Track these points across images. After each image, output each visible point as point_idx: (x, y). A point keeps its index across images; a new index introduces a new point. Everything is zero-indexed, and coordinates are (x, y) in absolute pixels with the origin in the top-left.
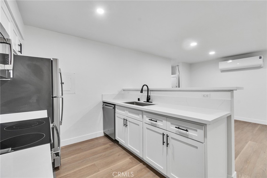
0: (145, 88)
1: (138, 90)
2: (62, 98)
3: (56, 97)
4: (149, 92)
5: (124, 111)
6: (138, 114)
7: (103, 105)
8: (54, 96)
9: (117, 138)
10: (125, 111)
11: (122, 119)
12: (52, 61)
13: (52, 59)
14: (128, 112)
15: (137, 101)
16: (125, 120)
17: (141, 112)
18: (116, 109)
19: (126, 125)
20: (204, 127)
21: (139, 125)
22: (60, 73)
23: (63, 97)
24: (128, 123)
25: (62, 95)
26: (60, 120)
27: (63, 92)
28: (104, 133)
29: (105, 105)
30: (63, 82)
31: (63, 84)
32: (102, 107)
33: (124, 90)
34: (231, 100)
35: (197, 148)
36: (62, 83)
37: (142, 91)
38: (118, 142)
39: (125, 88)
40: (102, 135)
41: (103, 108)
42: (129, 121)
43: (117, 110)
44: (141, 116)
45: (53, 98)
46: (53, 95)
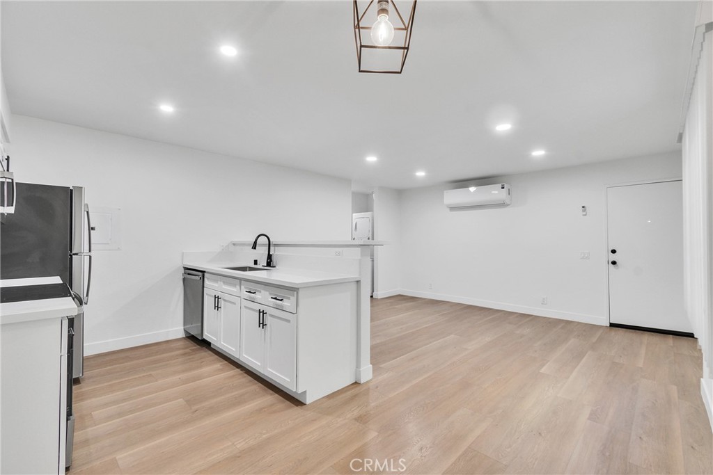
0: (263, 240)
1: (249, 245)
2: (90, 257)
3: (76, 254)
4: (271, 248)
5: (216, 281)
6: (234, 285)
7: (185, 273)
8: (73, 252)
9: (207, 336)
10: (219, 282)
11: (211, 296)
12: (71, 191)
13: (71, 188)
14: (222, 283)
15: (252, 265)
16: (217, 298)
17: (238, 281)
18: (205, 279)
19: (217, 307)
20: (295, 293)
21: (235, 304)
22: (88, 212)
23: (92, 254)
24: (222, 303)
25: (90, 251)
26: (85, 295)
27: (92, 246)
28: (186, 331)
29: (189, 274)
30: (91, 226)
31: (92, 231)
32: (182, 277)
33: (234, 244)
34: (360, 260)
35: (289, 321)
36: (91, 229)
37: (254, 247)
38: (210, 343)
39: (236, 240)
40: (182, 335)
41: (184, 279)
42: (225, 300)
43: (206, 282)
44: (238, 287)
45: (71, 256)
46: (71, 250)
